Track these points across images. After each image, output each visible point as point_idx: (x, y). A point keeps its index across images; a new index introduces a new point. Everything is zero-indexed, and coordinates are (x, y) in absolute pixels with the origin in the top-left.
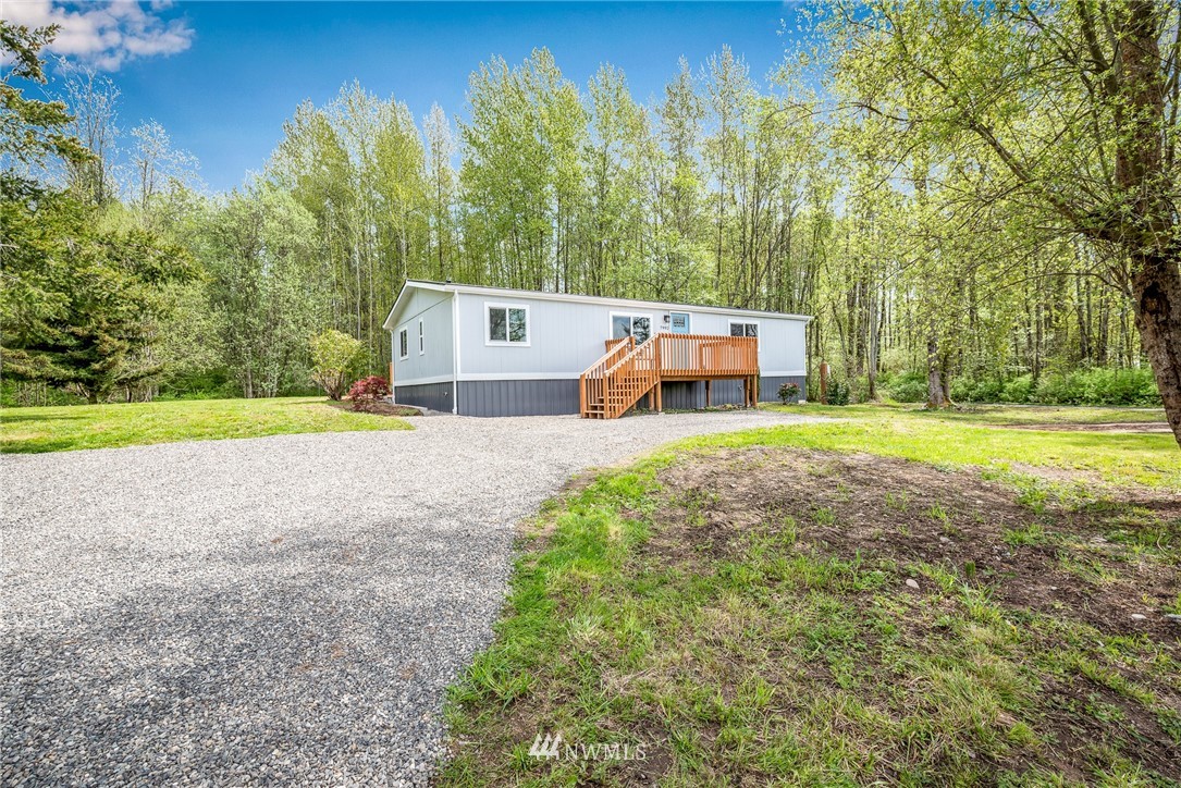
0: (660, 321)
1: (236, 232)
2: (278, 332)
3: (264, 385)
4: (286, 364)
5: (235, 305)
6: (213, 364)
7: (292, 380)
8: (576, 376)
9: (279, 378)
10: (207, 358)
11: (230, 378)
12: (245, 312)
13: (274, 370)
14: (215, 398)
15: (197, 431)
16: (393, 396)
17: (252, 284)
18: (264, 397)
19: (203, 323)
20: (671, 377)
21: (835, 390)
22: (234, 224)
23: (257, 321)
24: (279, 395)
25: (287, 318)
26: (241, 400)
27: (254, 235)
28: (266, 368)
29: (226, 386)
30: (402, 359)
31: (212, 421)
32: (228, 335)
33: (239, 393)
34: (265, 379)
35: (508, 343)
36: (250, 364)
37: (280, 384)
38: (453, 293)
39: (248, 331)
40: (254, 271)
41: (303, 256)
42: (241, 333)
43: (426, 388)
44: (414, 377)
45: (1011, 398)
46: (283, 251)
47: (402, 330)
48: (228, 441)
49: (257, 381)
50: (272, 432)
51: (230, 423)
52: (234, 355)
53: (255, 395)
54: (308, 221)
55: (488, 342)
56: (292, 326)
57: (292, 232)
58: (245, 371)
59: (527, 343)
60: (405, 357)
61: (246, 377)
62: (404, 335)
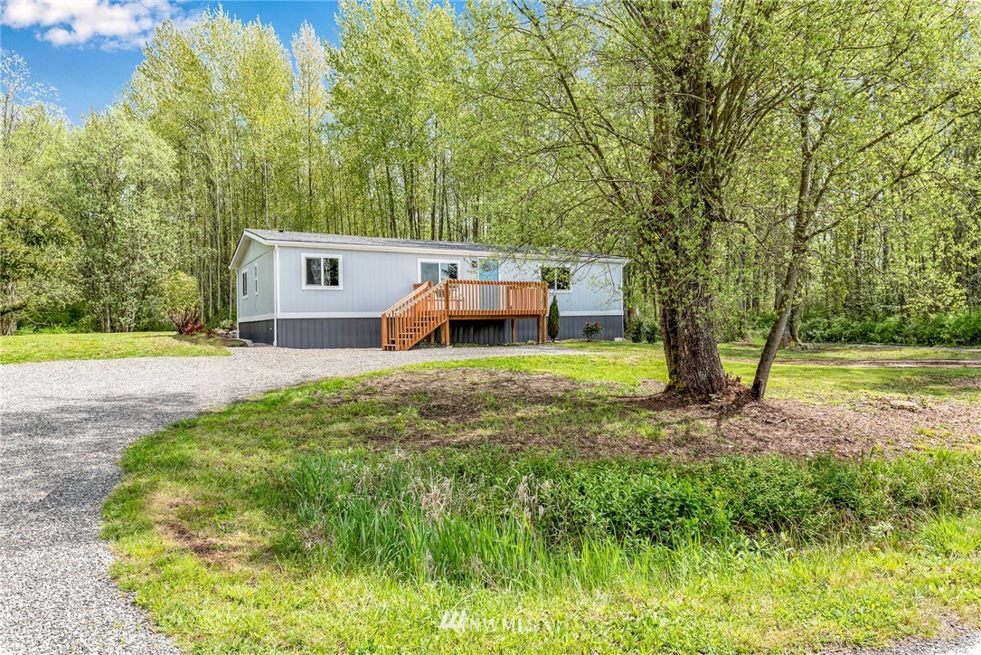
0: (468, 266)
1: (96, 168)
2: (137, 267)
3: (122, 320)
4: (144, 298)
5: (93, 240)
6: (72, 299)
7: (150, 315)
8: (378, 315)
9: (136, 314)
10: (67, 292)
11: (88, 312)
12: (103, 247)
13: (132, 305)
14: (72, 332)
15: (70, 354)
16: (238, 332)
17: (111, 220)
18: (122, 331)
19: (64, 259)
20: (462, 316)
21: (638, 329)
22: (94, 161)
23: (115, 256)
24: (137, 329)
25: (146, 253)
26: (99, 334)
27: (113, 171)
28: (125, 303)
29: (84, 320)
30: (244, 297)
31: (80, 348)
32: (87, 271)
33: (97, 327)
34: (123, 314)
35: (323, 287)
36: (108, 299)
37: (138, 318)
38: (274, 247)
39: (106, 265)
40: (113, 206)
41: (163, 191)
42: (99, 269)
43: (260, 324)
44: (252, 315)
45: (879, 339)
46: (141, 187)
47: (243, 272)
48: (93, 361)
49: (114, 316)
50: (123, 356)
51: (93, 350)
52: (92, 291)
53: (113, 330)
54: (166, 154)
55: (305, 286)
56: (150, 262)
57: (152, 166)
58: (104, 305)
59: (340, 287)
60: (246, 296)
61: (104, 311)
62: (245, 276)
